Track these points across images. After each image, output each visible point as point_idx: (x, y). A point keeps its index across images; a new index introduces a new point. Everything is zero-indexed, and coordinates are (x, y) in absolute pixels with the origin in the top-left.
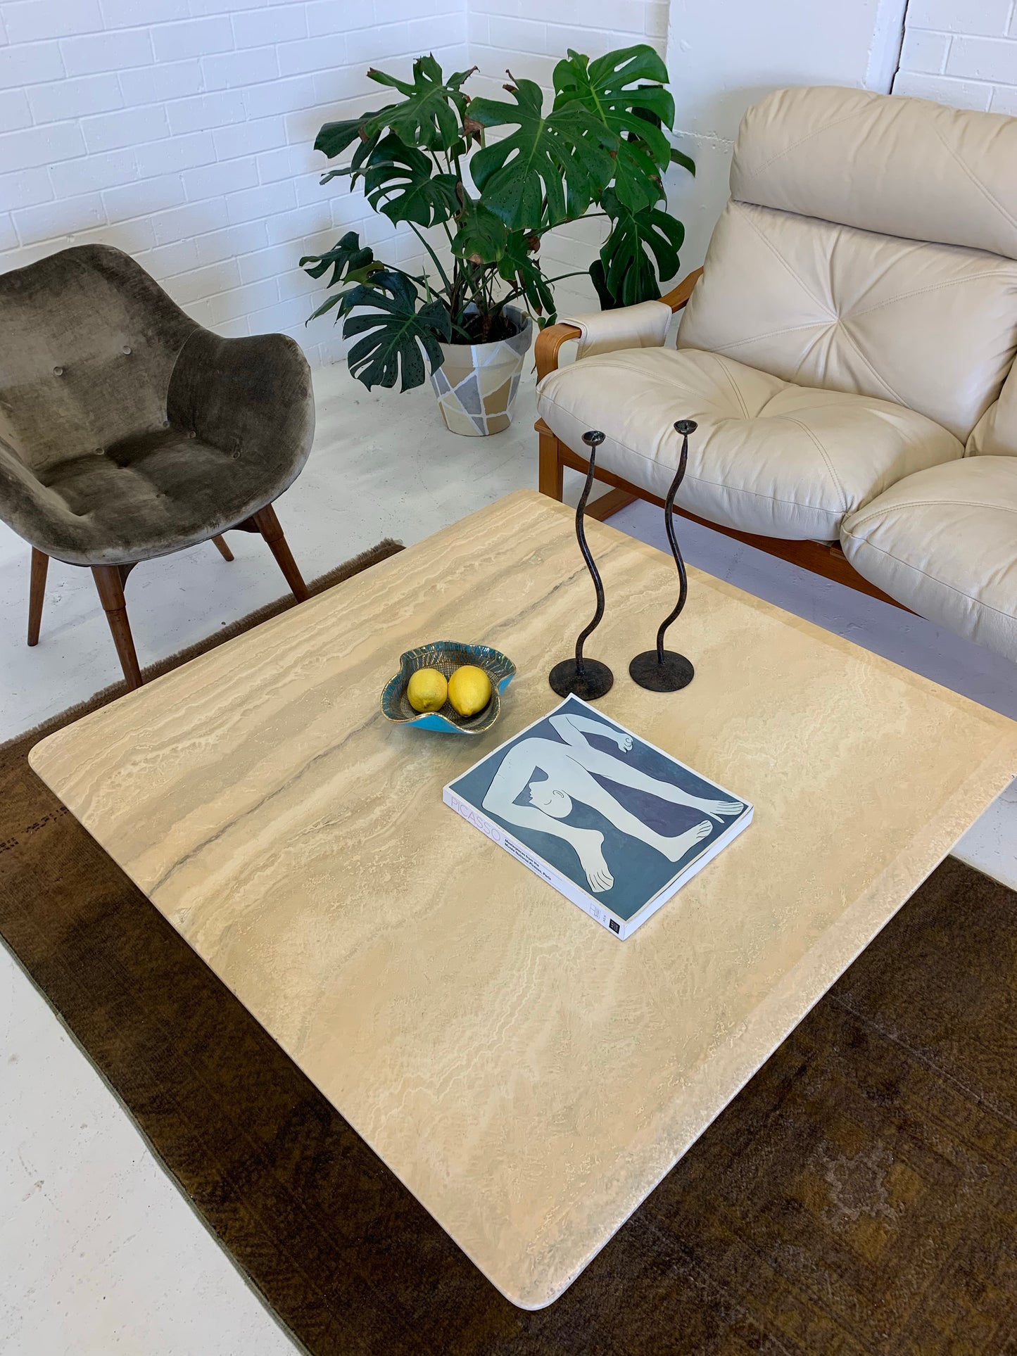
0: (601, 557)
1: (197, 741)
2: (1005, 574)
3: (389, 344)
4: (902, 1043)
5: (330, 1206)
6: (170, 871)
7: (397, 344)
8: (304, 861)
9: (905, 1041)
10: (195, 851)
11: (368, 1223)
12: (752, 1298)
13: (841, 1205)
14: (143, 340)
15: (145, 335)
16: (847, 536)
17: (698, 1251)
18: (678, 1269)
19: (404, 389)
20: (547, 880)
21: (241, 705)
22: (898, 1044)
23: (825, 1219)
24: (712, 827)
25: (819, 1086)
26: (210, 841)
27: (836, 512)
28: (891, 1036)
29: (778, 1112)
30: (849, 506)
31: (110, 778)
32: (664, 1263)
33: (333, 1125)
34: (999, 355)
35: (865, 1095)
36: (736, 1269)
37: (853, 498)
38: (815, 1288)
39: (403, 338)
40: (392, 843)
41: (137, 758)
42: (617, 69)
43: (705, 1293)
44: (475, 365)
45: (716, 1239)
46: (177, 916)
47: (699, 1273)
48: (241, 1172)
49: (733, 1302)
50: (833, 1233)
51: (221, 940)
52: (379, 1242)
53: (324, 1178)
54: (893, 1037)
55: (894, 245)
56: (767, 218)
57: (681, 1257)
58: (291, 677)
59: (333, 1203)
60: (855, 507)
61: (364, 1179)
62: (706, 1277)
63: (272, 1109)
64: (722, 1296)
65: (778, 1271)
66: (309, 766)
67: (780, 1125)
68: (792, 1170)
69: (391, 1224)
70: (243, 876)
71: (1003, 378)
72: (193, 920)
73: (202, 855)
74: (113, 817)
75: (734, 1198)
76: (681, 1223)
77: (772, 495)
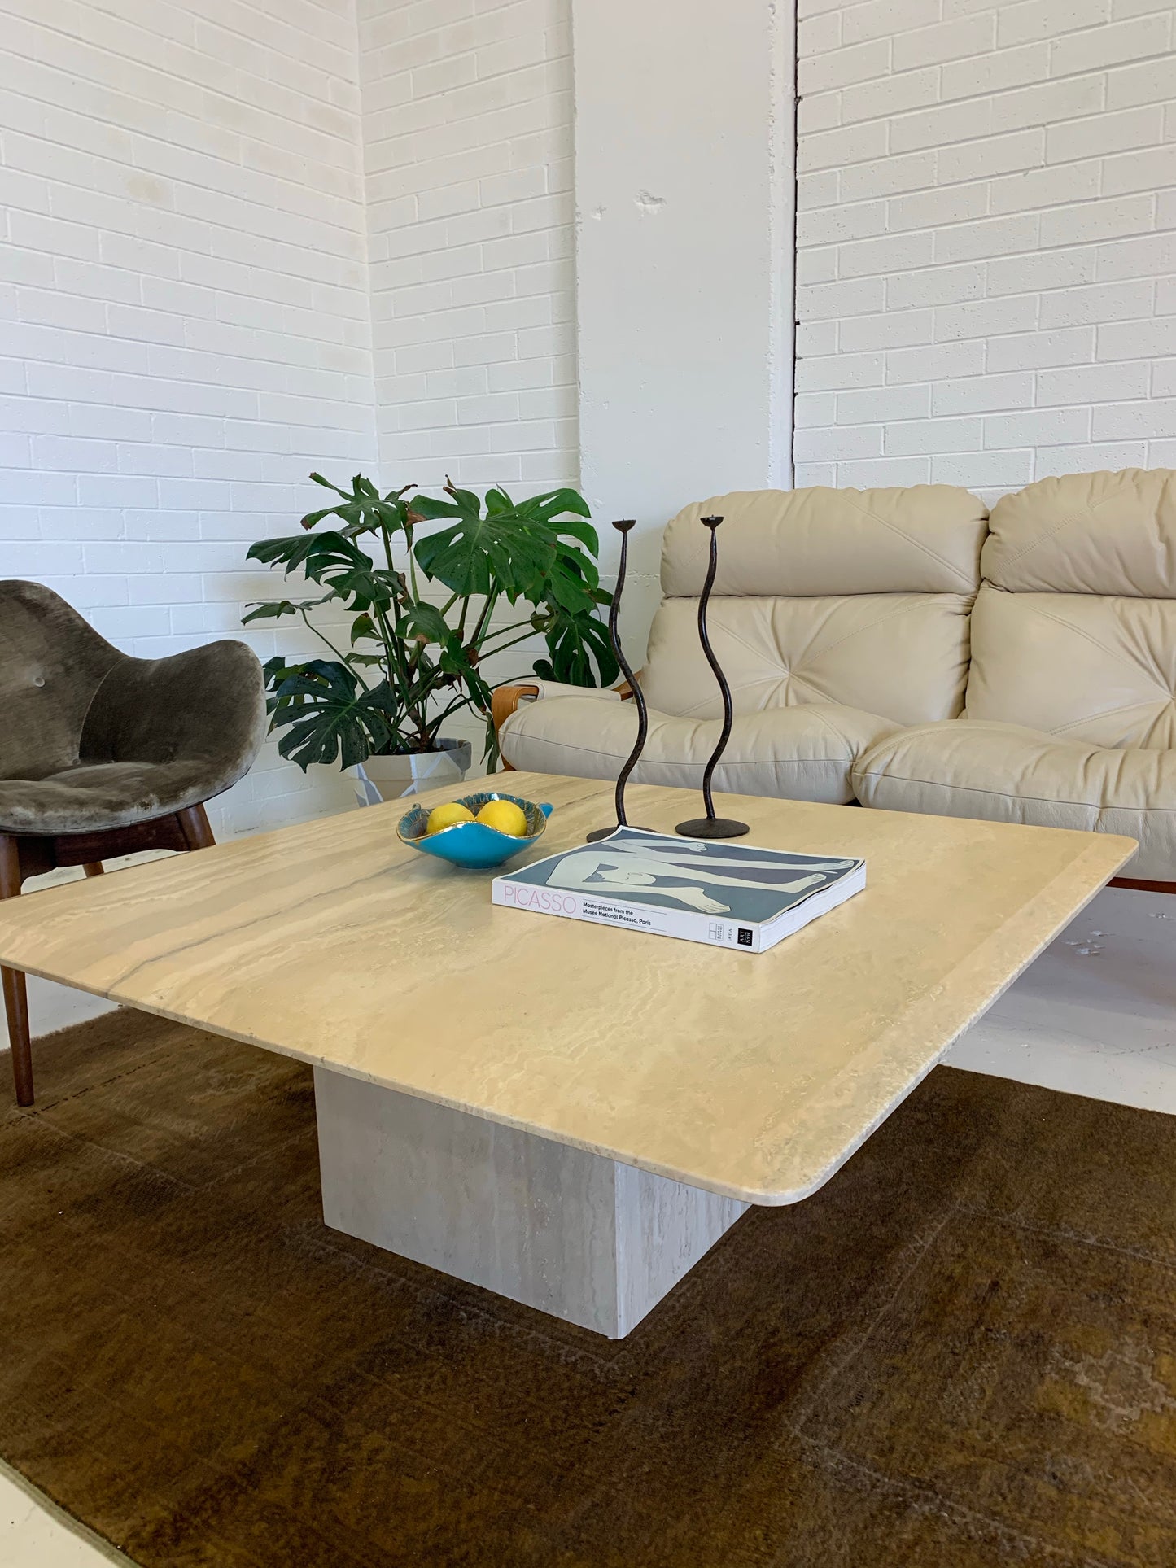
1: (155, 898)
3: (328, 726)
4: (1105, 1245)
7: (337, 726)
8: (324, 947)
9: (1108, 1243)
10: (168, 954)
11: (425, 1533)
12: (1039, 1523)
13: (1112, 1406)
14: (60, 669)
15: (64, 665)
16: (862, 779)
17: (940, 1484)
18: (920, 1507)
19: (344, 767)
20: (645, 928)
22: (1100, 1247)
23: (1097, 1424)
24: (823, 876)
25: (1024, 1297)
26: (188, 947)
27: (843, 761)
28: (1088, 1241)
29: (983, 1328)
30: (855, 753)
32: (898, 1505)
34: (954, 667)
35: (1085, 1298)
36: (1002, 1495)
37: (858, 744)
38: (1123, 1498)
39: (342, 720)
42: (542, 504)
43: (972, 1528)
44: (414, 776)
45: (961, 1466)
46: (153, 996)
47: (952, 1508)
48: (204, 1502)
49: (1015, 1533)
50: (1116, 1436)
53: (342, 1489)
54: (1092, 1241)
55: (827, 600)
57: (918, 1496)
59: (364, 1517)
60: (861, 751)
62: (965, 1509)
64: (996, 1528)
65: (1063, 1487)
66: (309, 900)
67: (992, 1338)
68: (1029, 1382)
69: (463, 1526)
70: (243, 961)
71: (963, 689)
73: (182, 954)
75: (965, 1421)
76: (903, 1458)
77: (772, 759)
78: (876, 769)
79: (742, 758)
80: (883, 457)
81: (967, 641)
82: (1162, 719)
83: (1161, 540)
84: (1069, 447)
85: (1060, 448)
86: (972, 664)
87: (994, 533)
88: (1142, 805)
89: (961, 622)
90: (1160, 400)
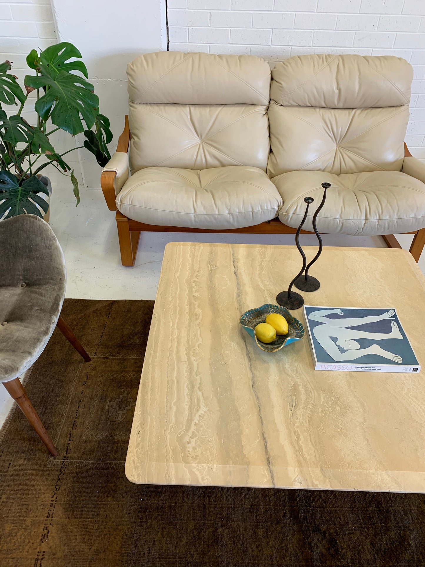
0: (233, 255)
1: (199, 413)
2: (344, 208)
5: (355, 556)
6: (270, 470)
7: (20, 204)
8: (307, 425)
10: (267, 455)
20: (380, 371)
21: (193, 387)
24: (395, 322)
26: (266, 446)
27: (276, 207)
30: (280, 204)
31: (188, 456)
33: (321, 529)
37: (280, 201)
39: (21, 201)
40: (322, 396)
41: (187, 439)
46: (296, 483)
51: (325, 476)
52: (380, 550)
53: (342, 549)
55: (213, 108)
56: (156, 108)
58: (195, 364)
59: (355, 553)
61: (352, 536)
63: (297, 545)
66: (255, 391)
70: (297, 448)
71: (270, 146)
72: (305, 479)
73: (271, 453)
74: (214, 470)
77: (251, 210)
78: (291, 213)
79: (239, 210)
80: (209, 27)
81: (269, 126)
82: (337, 156)
83: (337, 89)
84: (285, 30)
85: (281, 30)
86: (272, 136)
87: (277, 82)
88: (378, 218)
89: (265, 119)
90: (319, 13)
